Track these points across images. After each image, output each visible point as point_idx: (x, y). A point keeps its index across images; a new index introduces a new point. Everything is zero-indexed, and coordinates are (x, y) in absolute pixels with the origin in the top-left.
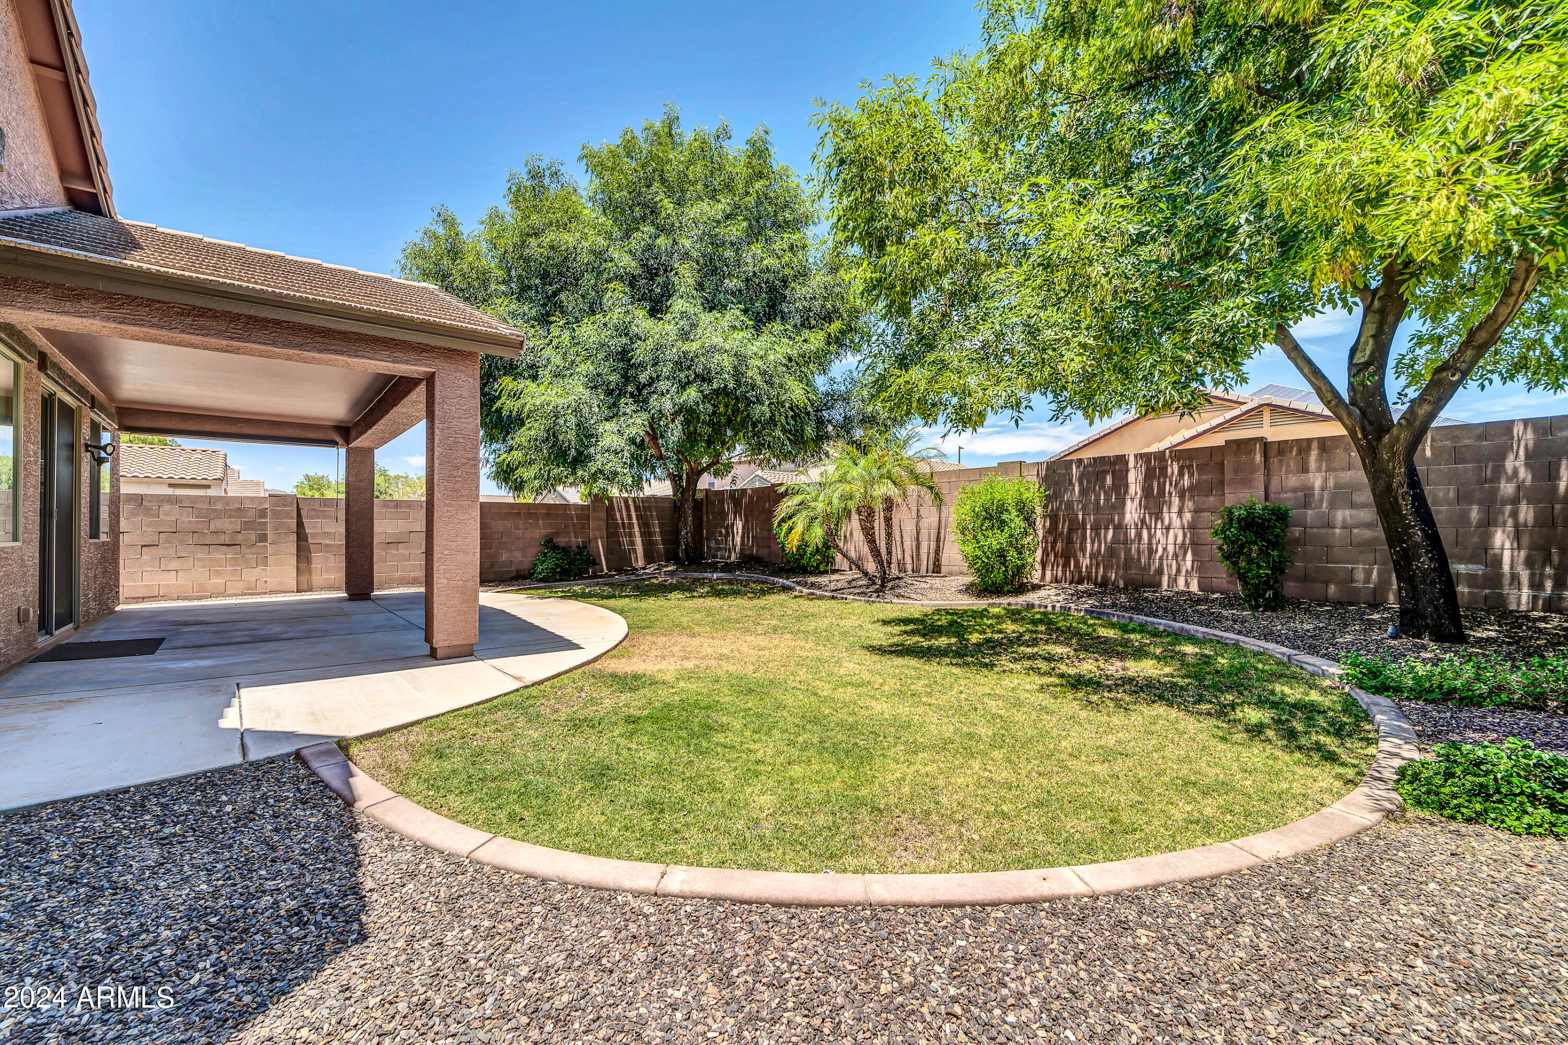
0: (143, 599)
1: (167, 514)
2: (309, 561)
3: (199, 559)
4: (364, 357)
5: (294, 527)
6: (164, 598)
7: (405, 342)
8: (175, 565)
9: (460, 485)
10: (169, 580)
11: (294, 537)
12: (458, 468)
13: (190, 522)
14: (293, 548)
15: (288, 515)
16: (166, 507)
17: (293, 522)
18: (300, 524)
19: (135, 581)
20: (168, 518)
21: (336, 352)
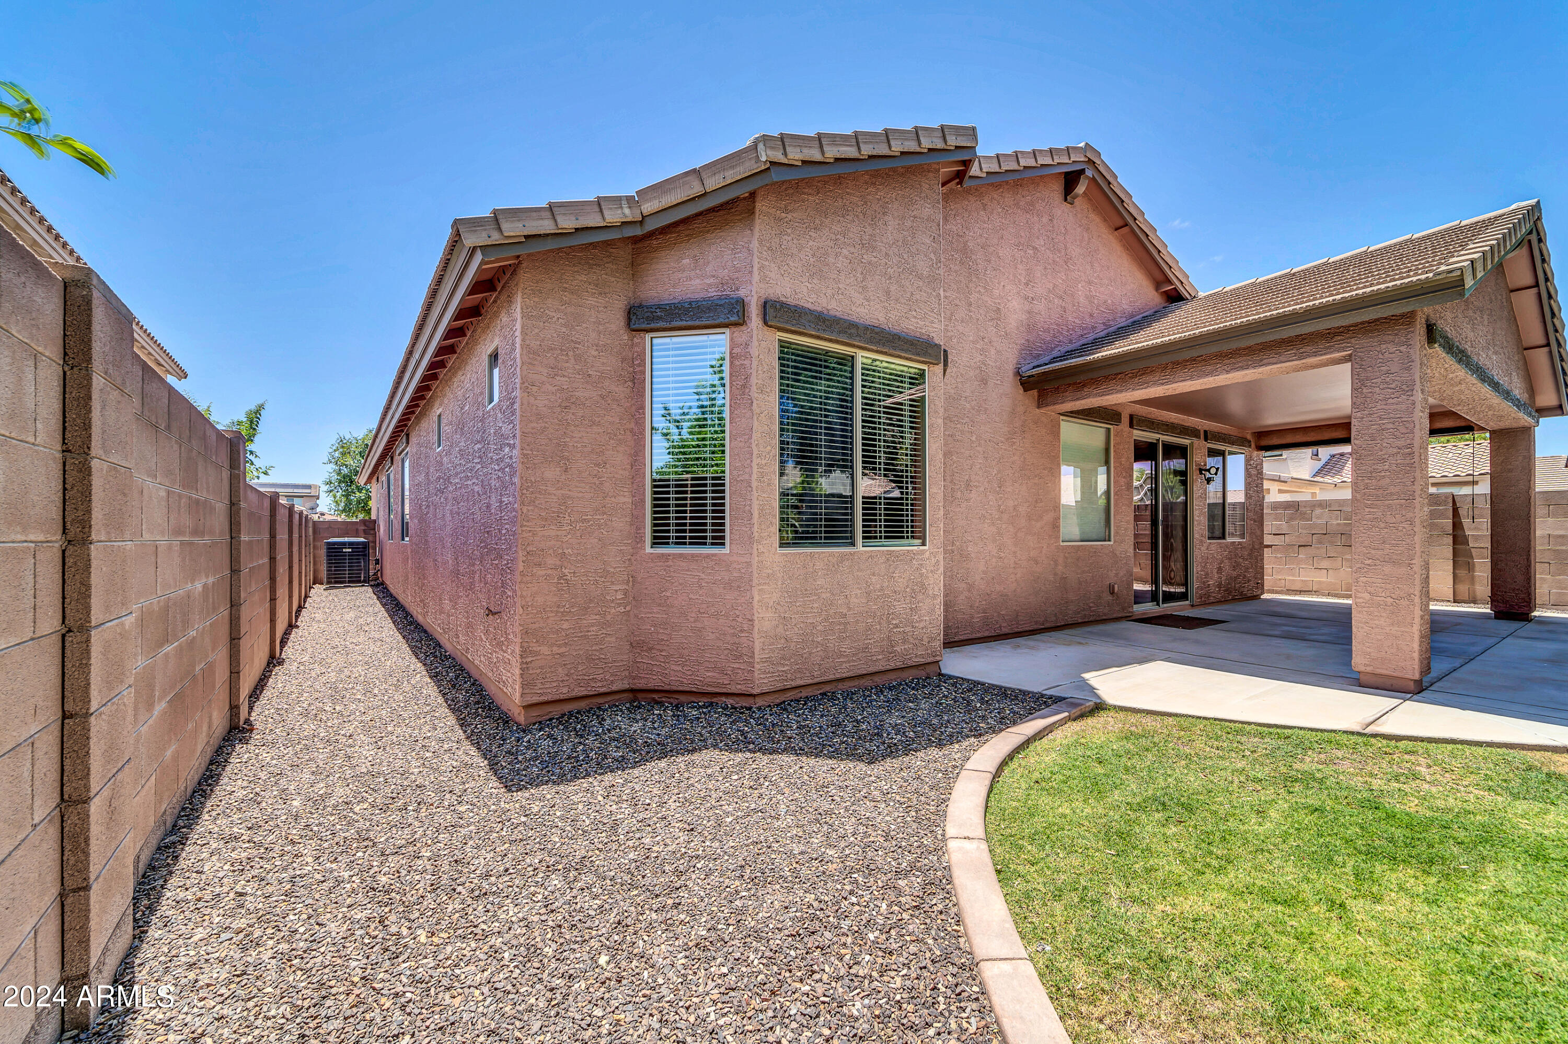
0: (1300, 592)
1: (1318, 518)
2: (1470, 567)
3: (1347, 560)
4: (1269, 364)
5: (1450, 529)
6: (1317, 593)
7: (1312, 334)
8: (1325, 564)
9: (1388, 480)
10: (1321, 578)
11: (1450, 540)
12: (1383, 461)
13: (1338, 524)
14: (1448, 551)
15: (1442, 515)
16: (1318, 511)
17: (1448, 522)
18: (1457, 525)
19: (1293, 575)
20: (1319, 521)
21: (1242, 368)
